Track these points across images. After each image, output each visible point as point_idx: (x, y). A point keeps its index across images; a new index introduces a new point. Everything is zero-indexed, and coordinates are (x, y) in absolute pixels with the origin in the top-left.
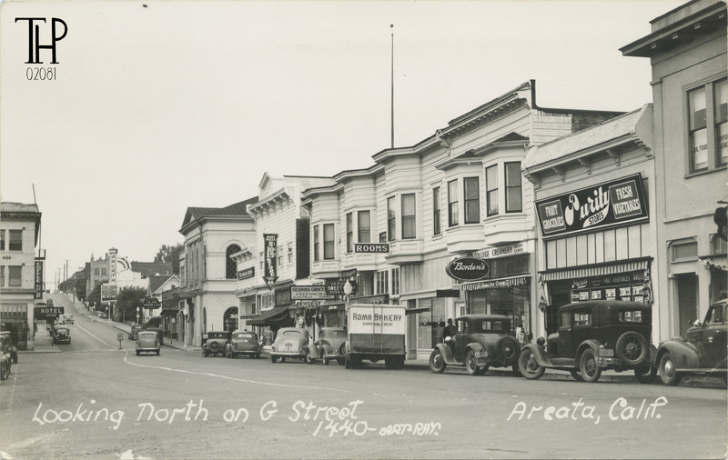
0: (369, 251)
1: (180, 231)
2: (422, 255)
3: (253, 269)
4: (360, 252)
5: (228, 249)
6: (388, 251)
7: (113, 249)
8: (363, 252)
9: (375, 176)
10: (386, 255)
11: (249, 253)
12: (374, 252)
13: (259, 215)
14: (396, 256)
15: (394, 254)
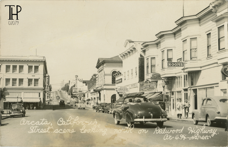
0: (174, 66)
1: (96, 67)
2: (201, 67)
3: (121, 79)
4: (170, 66)
5: (113, 73)
6: (183, 66)
7: (76, 76)
8: (172, 66)
9: (175, 33)
10: (182, 68)
11: (120, 73)
12: (177, 66)
13: (124, 58)
14: (187, 68)
15: (186, 67)
